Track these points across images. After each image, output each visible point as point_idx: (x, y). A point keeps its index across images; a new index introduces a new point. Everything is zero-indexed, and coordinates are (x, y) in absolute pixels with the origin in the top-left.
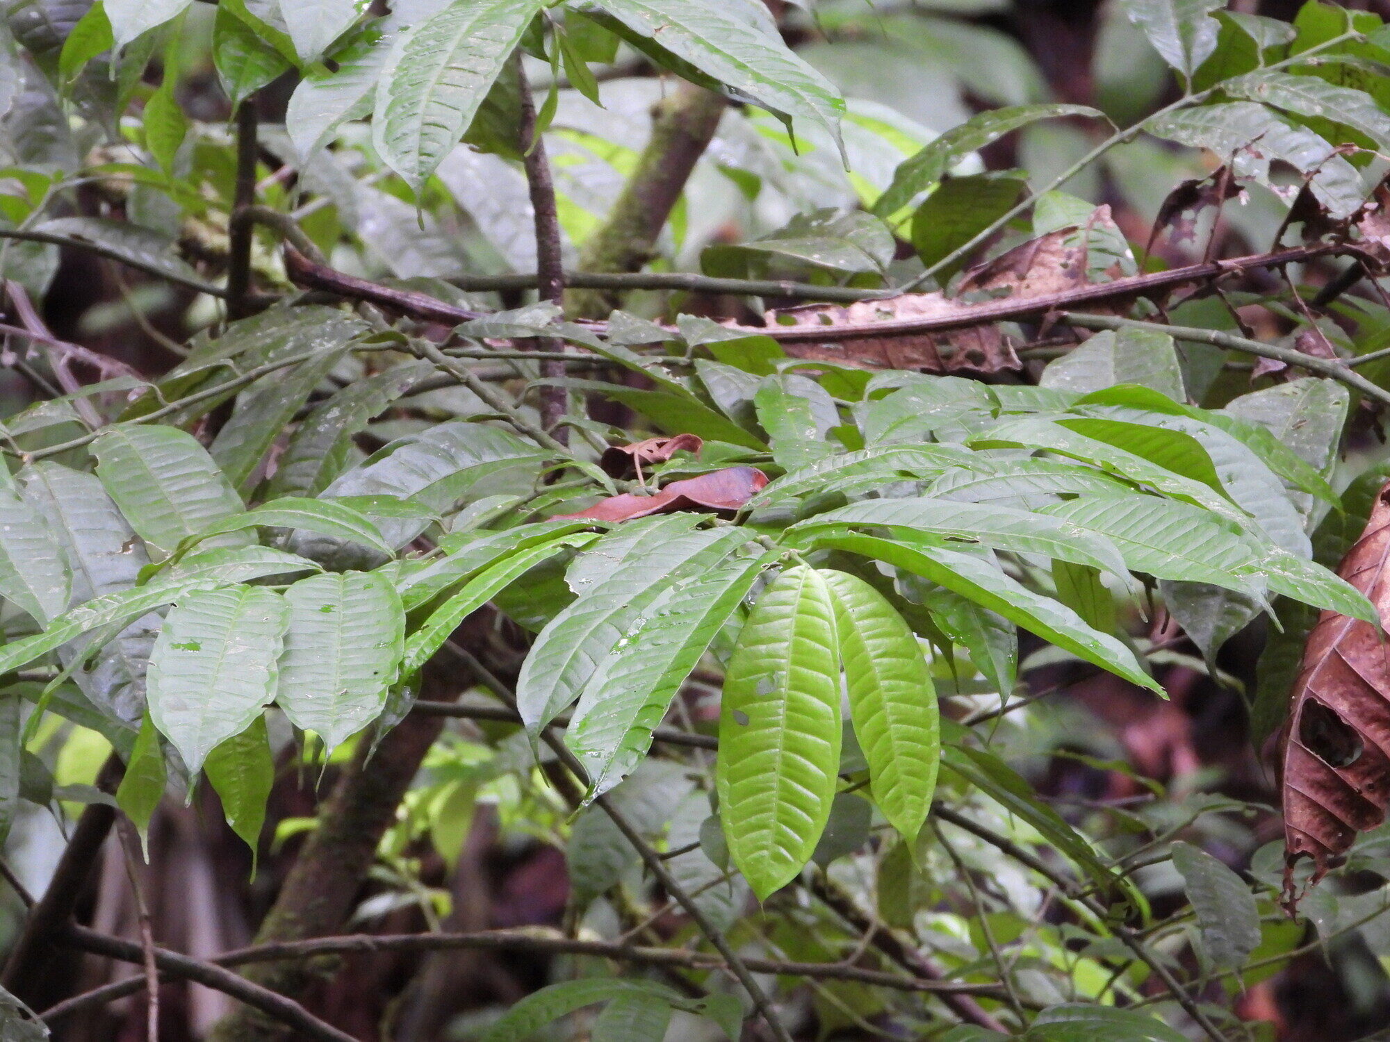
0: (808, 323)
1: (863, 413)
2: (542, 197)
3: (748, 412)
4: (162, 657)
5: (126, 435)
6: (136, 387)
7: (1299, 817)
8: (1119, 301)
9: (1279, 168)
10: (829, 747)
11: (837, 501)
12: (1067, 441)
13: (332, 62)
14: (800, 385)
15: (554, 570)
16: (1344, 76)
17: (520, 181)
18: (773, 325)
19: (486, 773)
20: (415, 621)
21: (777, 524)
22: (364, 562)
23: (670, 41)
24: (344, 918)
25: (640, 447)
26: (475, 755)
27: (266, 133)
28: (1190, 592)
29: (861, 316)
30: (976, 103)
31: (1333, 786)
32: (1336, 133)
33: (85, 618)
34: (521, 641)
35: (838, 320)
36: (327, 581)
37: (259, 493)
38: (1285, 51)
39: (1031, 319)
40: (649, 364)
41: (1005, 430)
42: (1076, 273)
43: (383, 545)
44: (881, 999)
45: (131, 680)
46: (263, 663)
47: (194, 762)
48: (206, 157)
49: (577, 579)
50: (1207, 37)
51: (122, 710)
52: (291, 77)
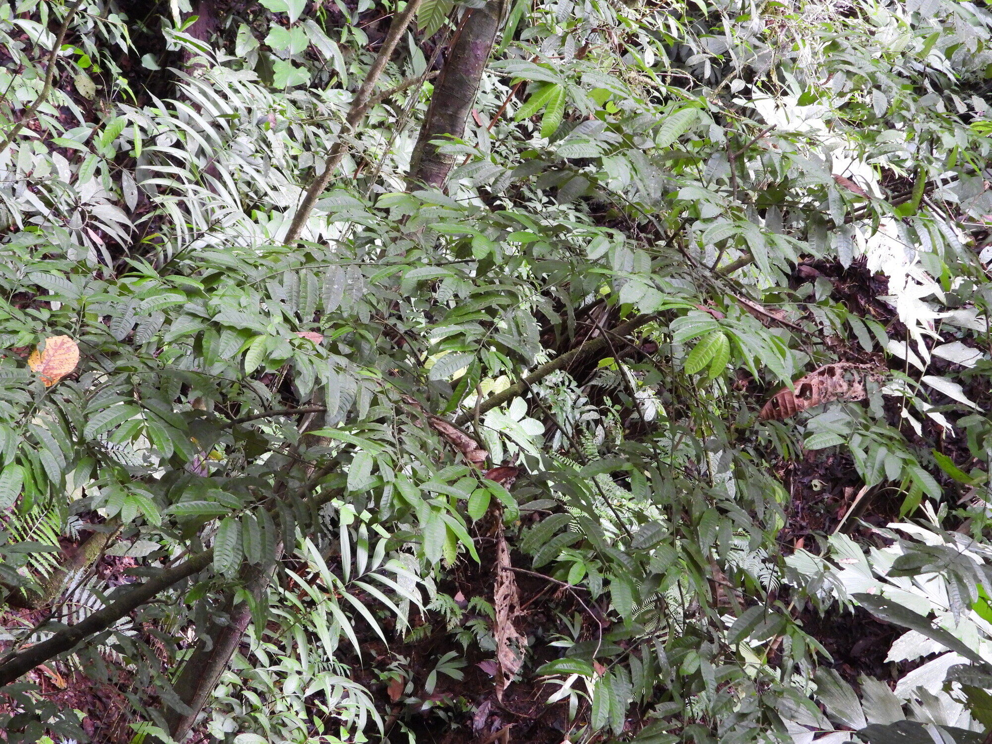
0: (743, 300)
1: (743, 317)
2: (719, 258)
3: (727, 306)
4: (626, 286)
5: (641, 251)
6: (647, 246)
7: (764, 412)
8: (787, 325)
9: (821, 323)
10: (709, 359)
11: (731, 327)
12: (768, 340)
13: (706, 221)
14: (737, 307)
15: (687, 310)
16: (838, 316)
17: (717, 254)
18: (738, 296)
19: (656, 329)
20: (664, 304)
21: (722, 324)
22: (662, 291)
23: (752, 250)
24: (623, 335)
25: (710, 301)
26: (656, 326)
27: (687, 226)
28: (771, 372)
29: (751, 304)
30: (777, 284)
31: (771, 411)
32: (832, 322)
33: (620, 273)
34: (676, 316)
35: (747, 302)
36: (655, 290)
37: (654, 272)
38: (832, 307)
39: (773, 320)
40: (718, 291)
41: (761, 332)
42: (784, 318)
43: (667, 291)
44: (688, 395)
45: (620, 285)
46: (639, 296)
47: (621, 303)
48: (676, 222)
49: (689, 313)
50: (824, 298)
51: (616, 289)
52: (697, 219)
